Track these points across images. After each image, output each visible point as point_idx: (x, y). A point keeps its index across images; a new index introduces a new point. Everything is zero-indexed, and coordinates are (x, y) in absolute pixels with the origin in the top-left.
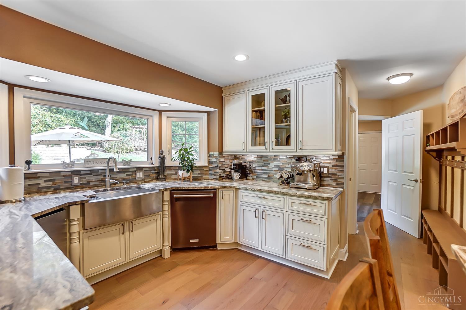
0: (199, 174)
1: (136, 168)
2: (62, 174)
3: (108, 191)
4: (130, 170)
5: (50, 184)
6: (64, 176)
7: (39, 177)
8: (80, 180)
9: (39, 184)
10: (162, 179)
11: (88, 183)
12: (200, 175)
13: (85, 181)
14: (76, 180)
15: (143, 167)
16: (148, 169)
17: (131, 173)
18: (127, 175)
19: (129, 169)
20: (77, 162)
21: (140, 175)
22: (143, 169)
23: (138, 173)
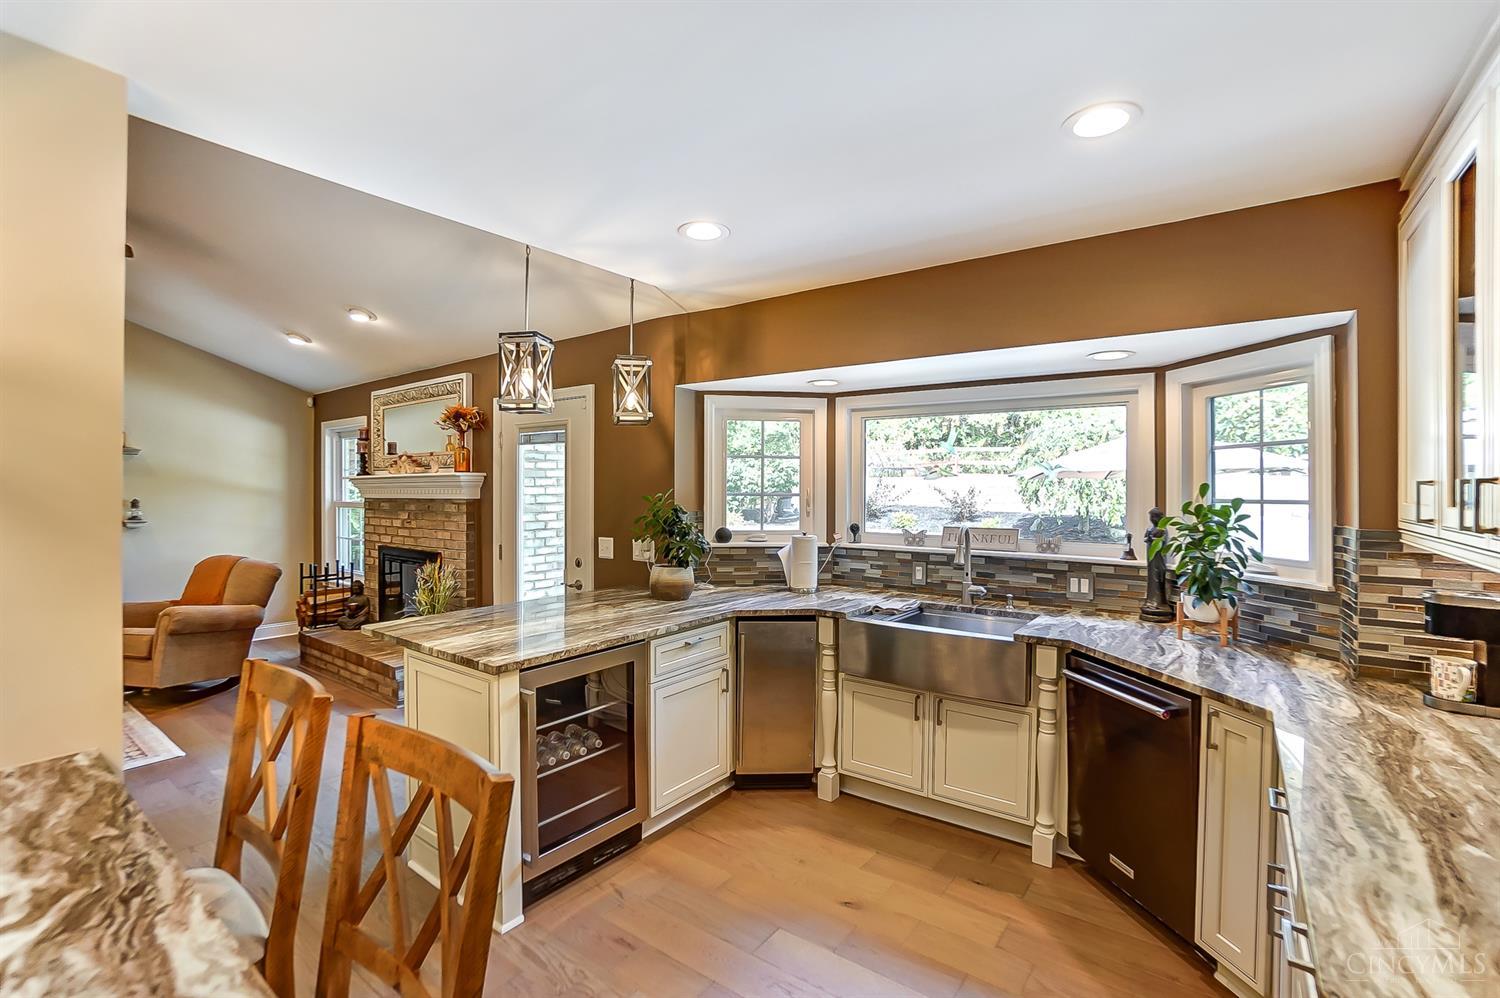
0: (1293, 624)
1: (1067, 562)
2: (897, 556)
3: (955, 610)
4: (1049, 567)
5: (877, 573)
6: (899, 560)
7: (864, 558)
8: (927, 574)
9: (864, 571)
10: (1153, 614)
11: (944, 583)
12: (1297, 631)
13: (935, 579)
14: (919, 574)
15: (1095, 564)
16: (1111, 571)
17: (1051, 576)
18: (1039, 580)
19: (1045, 562)
20: (931, 534)
21: (1080, 586)
22: (1095, 570)
23: (1074, 581)
